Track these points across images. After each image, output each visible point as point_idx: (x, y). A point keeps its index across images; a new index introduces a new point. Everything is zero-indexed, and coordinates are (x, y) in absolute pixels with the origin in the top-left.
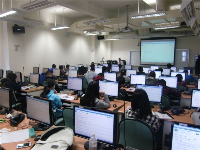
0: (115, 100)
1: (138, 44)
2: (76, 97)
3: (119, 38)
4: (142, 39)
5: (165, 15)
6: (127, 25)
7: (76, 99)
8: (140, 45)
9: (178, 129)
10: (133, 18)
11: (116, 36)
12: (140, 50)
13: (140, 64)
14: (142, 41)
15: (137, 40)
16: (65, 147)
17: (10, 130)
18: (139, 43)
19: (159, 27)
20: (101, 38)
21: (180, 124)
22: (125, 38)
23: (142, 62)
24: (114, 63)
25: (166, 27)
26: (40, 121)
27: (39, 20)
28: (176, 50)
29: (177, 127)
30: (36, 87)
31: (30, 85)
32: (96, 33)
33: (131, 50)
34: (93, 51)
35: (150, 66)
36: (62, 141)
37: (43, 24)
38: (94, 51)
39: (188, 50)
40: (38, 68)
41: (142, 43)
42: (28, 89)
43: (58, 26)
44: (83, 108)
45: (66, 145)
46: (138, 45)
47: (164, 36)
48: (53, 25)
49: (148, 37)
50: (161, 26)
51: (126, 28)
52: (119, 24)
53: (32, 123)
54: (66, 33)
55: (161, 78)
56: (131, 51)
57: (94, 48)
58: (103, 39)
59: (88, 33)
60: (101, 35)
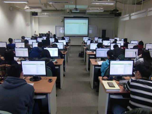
1: (61, 21)
3: (49, 16)
4: (65, 17)
8: (63, 21)
11: (46, 13)
12: (64, 25)
13: (64, 36)
15: (61, 18)
18: (62, 20)
22: (53, 15)
23: (66, 34)
24: (47, 35)
25: (95, 11)
28: (89, 26)
33: (56, 25)
34: (29, 25)
41: (65, 20)
46: (62, 22)
50: (91, 9)
56: (56, 26)
57: (30, 23)
58: (37, 15)
59: (29, 10)
60: (35, 12)
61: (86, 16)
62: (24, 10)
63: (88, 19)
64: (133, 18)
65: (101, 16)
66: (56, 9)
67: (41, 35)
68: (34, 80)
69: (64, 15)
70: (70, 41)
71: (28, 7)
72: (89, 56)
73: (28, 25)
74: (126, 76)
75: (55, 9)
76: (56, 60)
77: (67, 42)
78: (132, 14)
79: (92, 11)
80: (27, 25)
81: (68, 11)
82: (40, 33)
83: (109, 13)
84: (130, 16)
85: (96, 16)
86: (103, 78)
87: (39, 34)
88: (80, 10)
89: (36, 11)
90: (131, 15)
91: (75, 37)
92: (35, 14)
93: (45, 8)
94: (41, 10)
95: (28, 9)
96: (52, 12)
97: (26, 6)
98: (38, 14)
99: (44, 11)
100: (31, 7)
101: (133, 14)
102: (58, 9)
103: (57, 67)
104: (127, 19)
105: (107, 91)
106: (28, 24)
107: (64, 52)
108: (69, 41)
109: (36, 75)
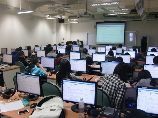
0: (83, 74)
1: (93, 27)
2: (50, 73)
3: (78, 22)
4: (97, 23)
5: (119, 3)
6: (86, 11)
7: (50, 75)
8: (95, 27)
9: (141, 91)
10: (92, 5)
11: (75, 20)
12: (96, 32)
13: (96, 44)
14: (97, 24)
15: (93, 24)
16: (60, 109)
17: (5, 102)
18: (95, 26)
19: (112, 13)
20: (61, 21)
21: (142, 87)
22: (82, 21)
23: (98, 43)
24: (74, 43)
25: (118, 13)
26: (30, 93)
27: (5, 4)
28: (126, 32)
29: (140, 90)
30: (10, 66)
31: (3, 64)
32: (58, 17)
33: (88, 32)
34: (55, 33)
35: (105, 46)
36: (57, 106)
37: (10, 8)
39: (135, 32)
40: (7, 49)
41: (97, 26)
42: (3, 68)
43: (23, 10)
44: (70, 80)
45: (61, 108)
46: (94, 28)
47: (116, 21)
48: (18, 9)
49: (102, 21)
50: (114, 12)
51: (86, 13)
52: (79, 10)
53: (22, 96)
54: (30, 17)
55: (118, 56)
56: (88, 33)
57: (56, 31)
59: (51, 17)
60: (61, 19)
62: (46, 18)
80: (53, 33)
94: (60, 17)
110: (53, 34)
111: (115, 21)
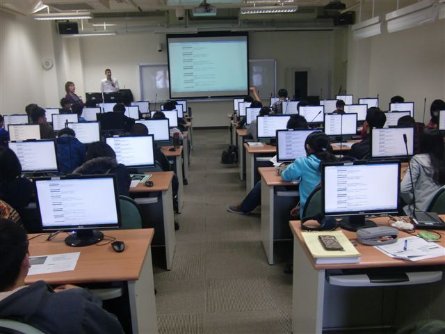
1: (159, 48)
4: (169, 36)
8: (165, 49)
11: (105, 25)
12: (167, 63)
13: (171, 98)
14: (169, 39)
15: (156, 40)
18: (162, 45)
19: (252, 8)
22: (128, 30)
23: (175, 93)
25: (269, 10)
28: (251, 61)
33: (141, 64)
34: (52, 67)
38: (54, 68)
39: (273, 60)
41: (171, 45)
46: (160, 51)
50: (256, 6)
56: (141, 67)
57: (54, 61)
58: (77, 33)
59: (49, 14)
60: (68, 21)
61: (240, 27)
62: (33, 16)
63: (246, 37)
64: (392, 27)
65: (290, 26)
66: (139, 8)
67: (94, 98)
68: (79, 241)
69: (168, 27)
70: (190, 115)
71: (45, 6)
72: (255, 159)
73: (48, 65)
74: (378, 213)
75: (135, 9)
76: (147, 177)
77: (181, 116)
78: (388, 16)
79: (259, 10)
80: (46, 66)
81: (178, 15)
82: (91, 91)
83: (314, 15)
84: (384, 23)
85: (274, 26)
86: (305, 224)
87: (87, 94)
88: (219, 11)
89: (73, 18)
90: (387, 19)
91: (206, 100)
92: (68, 28)
93: (101, 9)
94: (89, 13)
95: (44, 11)
96: (126, 18)
97: (39, 4)
98: (79, 30)
99: (98, 17)
100: (55, 7)
101: (394, 14)
102: (145, 8)
103: (154, 200)
104: (375, 30)
105: (318, 262)
106: (47, 63)
107: (172, 150)
108: (187, 114)
109: (85, 226)
110: (45, 71)
111: (229, 31)
